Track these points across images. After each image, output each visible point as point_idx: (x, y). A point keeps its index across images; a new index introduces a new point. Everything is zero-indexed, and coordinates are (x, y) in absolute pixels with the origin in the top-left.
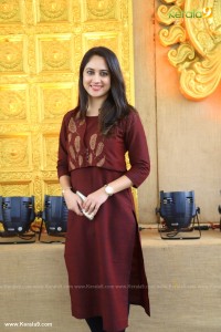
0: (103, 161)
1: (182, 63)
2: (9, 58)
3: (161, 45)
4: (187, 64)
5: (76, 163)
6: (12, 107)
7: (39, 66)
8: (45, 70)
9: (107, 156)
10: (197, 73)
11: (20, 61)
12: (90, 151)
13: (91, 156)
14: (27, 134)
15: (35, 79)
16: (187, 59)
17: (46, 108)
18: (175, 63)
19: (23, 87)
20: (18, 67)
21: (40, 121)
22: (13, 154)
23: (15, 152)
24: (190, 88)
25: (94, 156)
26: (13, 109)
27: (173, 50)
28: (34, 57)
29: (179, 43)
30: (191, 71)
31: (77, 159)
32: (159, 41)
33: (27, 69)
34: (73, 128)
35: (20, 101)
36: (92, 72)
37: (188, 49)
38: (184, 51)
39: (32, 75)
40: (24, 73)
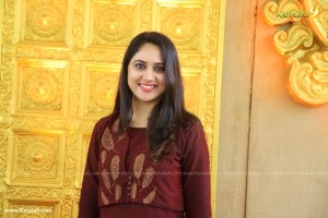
0: (152, 195)
1: (294, 51)
2: (45, 22)
3: (265, 23)
4: (301, 53)
5: (110, 195)
6: (42, 91)
7: (88, 38)
8: (95, 44)
9: (159, 188)
10: (315, 68)
11: (61, 28)
12: (134, 179)
13: (135, 187)
14: (60, 132)
15: (80, 55)
16: (302, 47)
17: (91, 97)
18: (283, 51)
19: (62, 65)
20: (58, 36)
21: (81, 115)
22: (35, 160)
23: (38, 157)
24: (303, 89)
25: (139, 187)
26: (43, 94)
27: (282, 32)
28: (81, 25)
29: (291, 24)
30: (307, 65)
31: (113, 190)
32: (263, 17)
33: (70, 40)
34: (108, 143)
35: (54, 85)
36: (142, 65)
37: (304, 33)
38: (298, 34)
39: (76, 49)
40: (66, 46)
